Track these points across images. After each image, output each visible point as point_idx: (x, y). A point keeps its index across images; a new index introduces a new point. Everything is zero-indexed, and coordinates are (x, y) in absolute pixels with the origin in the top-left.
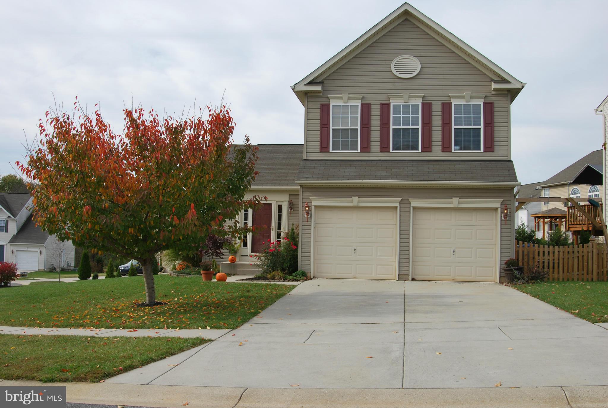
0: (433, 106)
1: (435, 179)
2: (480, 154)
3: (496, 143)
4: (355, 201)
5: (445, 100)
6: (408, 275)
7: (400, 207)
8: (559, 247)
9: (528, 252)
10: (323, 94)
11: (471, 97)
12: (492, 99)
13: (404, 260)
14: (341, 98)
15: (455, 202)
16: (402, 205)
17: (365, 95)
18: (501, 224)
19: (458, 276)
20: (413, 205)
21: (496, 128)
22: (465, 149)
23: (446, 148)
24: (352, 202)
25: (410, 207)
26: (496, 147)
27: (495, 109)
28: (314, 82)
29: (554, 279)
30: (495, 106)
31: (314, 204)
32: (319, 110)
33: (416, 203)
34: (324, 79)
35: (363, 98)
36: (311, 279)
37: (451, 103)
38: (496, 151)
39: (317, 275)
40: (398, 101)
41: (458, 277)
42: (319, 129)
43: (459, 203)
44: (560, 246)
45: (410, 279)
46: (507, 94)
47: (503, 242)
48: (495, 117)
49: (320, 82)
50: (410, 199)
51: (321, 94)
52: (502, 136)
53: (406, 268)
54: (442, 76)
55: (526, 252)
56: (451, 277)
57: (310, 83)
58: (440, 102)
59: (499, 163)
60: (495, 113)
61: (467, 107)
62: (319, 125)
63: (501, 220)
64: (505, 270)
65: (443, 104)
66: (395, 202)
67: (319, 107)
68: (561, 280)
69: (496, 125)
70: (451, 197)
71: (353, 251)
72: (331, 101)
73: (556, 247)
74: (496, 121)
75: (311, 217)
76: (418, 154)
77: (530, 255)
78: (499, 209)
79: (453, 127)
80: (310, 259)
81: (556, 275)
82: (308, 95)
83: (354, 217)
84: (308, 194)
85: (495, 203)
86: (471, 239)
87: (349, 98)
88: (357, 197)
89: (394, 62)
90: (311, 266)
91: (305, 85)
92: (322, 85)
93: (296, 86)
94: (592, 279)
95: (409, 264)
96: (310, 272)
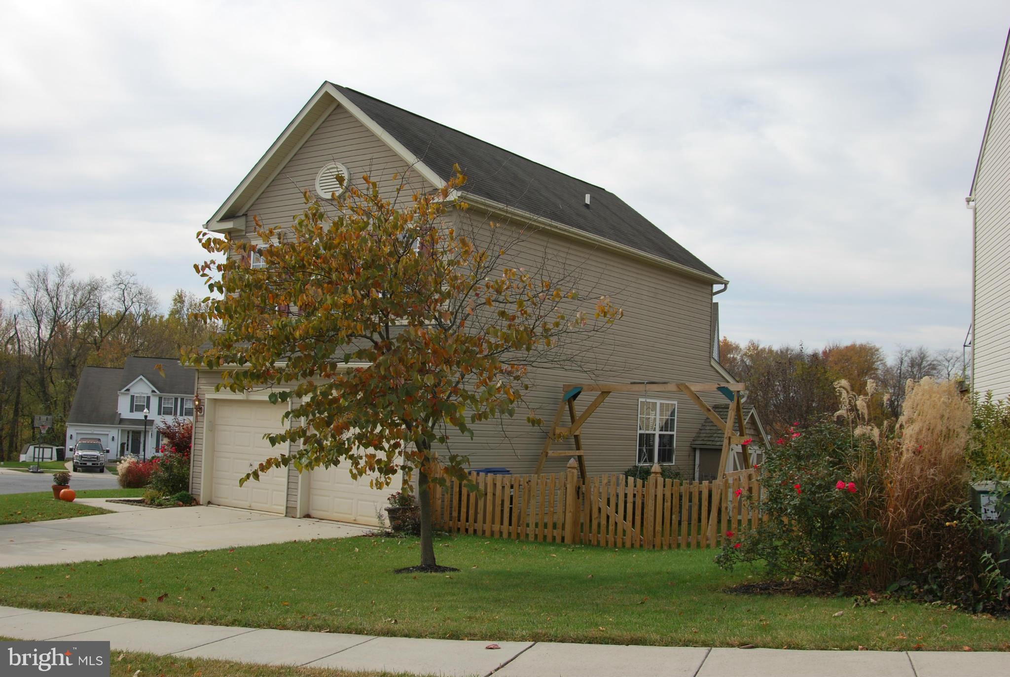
6: (296, 509)
10: (244, 232)
13: (292, 486)
19: (358, 514)
28: (237, 215)
31: (208, 396)
34: (247, 211)
36: (198, 504)
41: (360, 518)
45: (299, 515)
49: (243, 215)
53: (294, 498)
56: (352, 516)
57: (225, 218)
75: (204, 417)
80: (201, 475)
81: (497, 527)
82: (232, 235)
83: (252, 417)
84: (203, 380)
89: (320, 176)
90: (201, 486)
91: (218, 222)
92: (243, 220)
93: (210, 224)
94: (563, 539)
95: (297, 492)
96: (199, 495)
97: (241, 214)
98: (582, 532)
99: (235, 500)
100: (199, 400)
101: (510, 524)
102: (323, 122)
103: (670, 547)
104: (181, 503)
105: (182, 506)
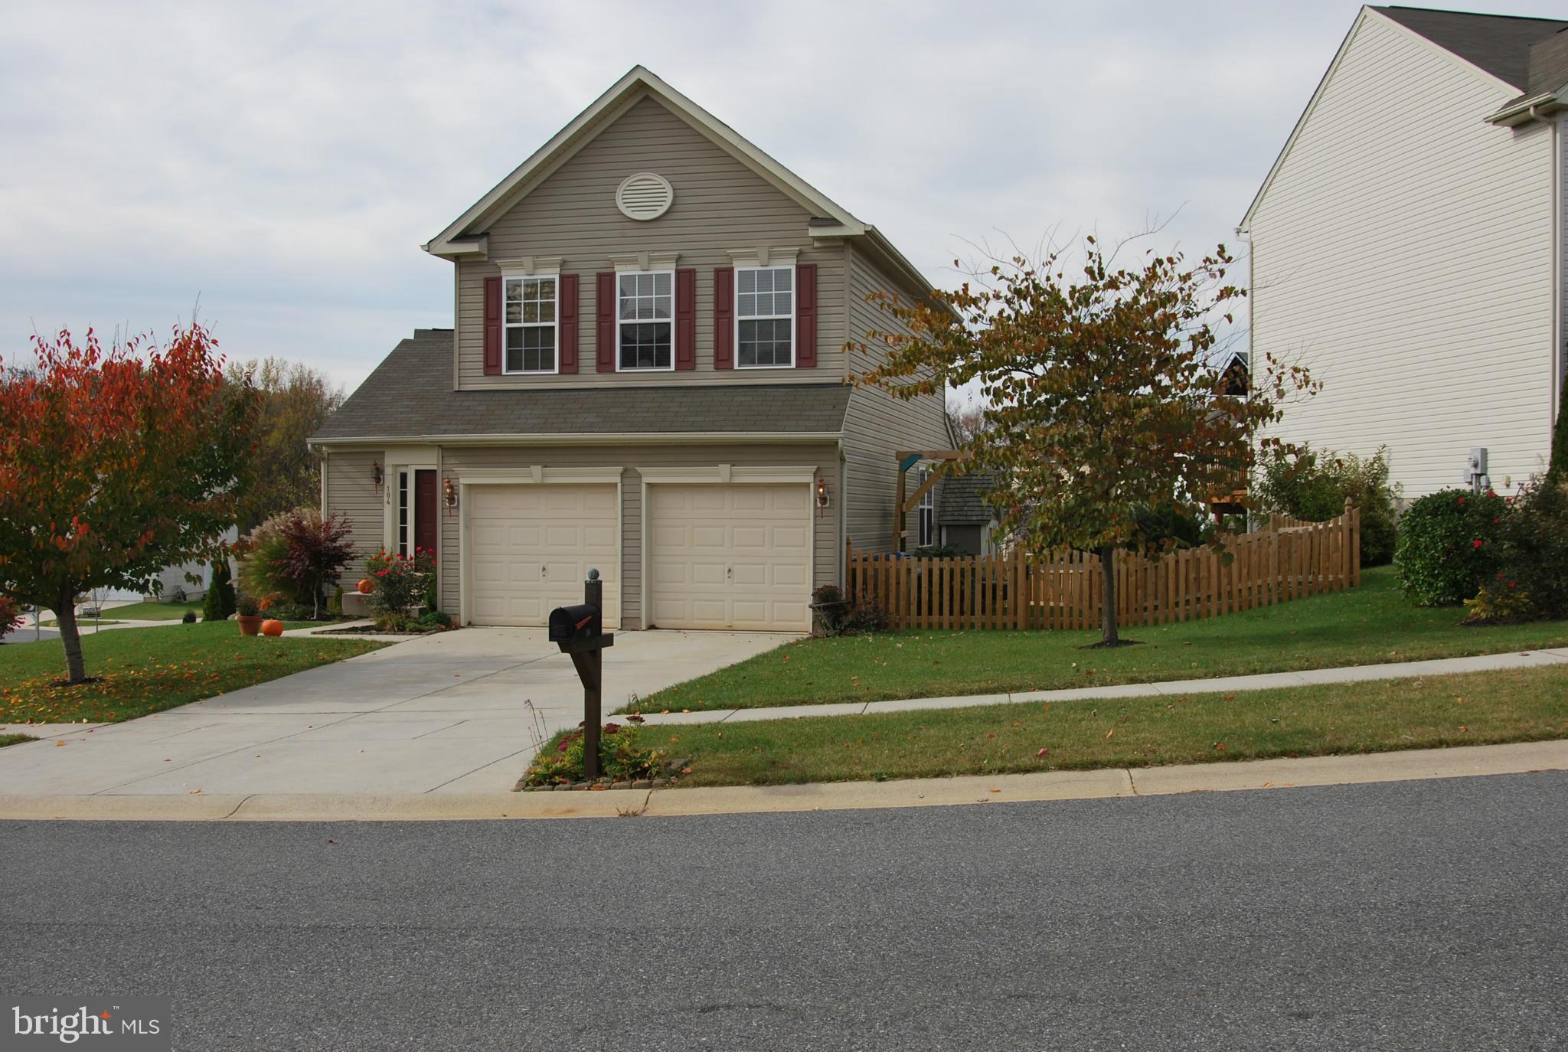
0: (699, 276)
1: (682, 429)
2: (787, 373)
3: (820, 349)
4: (535, 474)
5: (721, 262)
6: (639, 618)
7: (623, 485)
8: (941, 560)
9: (876, 571)
10: (489, 258)
11: (770, 255)
12: (814, 257)
13: (631, 590)
14: (521, 265)
15: (722, 473)
16: (627, 481)
17: (568, 258)
18: (815, 517)
19: (737, 620)
20: (646, 480)
21: (820, 318)
22: (761, 362)
23: (722, 361)
24: (531, 475)
25: (640, 485)
26: (820, 357)
27: (820, 279)
28: (471, 233)
29: (908, 625)
30: (820, 272)
31: (463, 481)
32: (481, 291)
33: (651, 475)
34: (490, 228)
35: (563, 264)
36: (457, 627)
37: (733, 269)
38: (820, 365)
39: (475, 619)
40: (630, 267)
41: (738, 622)
42: (481, 328)
43: (732, 475)
44: (945, 559)
45: (644, 627)
46: (843, 247)
47: (820, 552)
48: (820, 295)
49: (482, 234)
50: (639, 469)
51: (486, 259)
52: (831, 334)
53: (635, 606)
54: (714, 214)
55: (870, 572)
56: (726, 623)
57: (463, 237)
58: (712, 268)
59: (822, 391)
60: (820, 287)
61: (765, 276)
62: (481, 321)
63: (816, 508)
64: (825, 608)
65: (718, 272)
66: (611, 475)
67: (481, 283)
68: (946, 626)
69: (820, 310)
70: (715, 463)
71: (541, 574)
72: (503, 273)
73: (936, 560)
74: (821, 303)
75: (458, 507)
76: (667, 375)
77: (879, 577)
78: (812, 486)
79: (737, 318)
80: (459, 588)
81: (935, 617)
82: (462, 260)
83: (541, 506)
84: (453, 461)
85: (804, 475)
86: (763, 546)
87: (536, 266)
88: (539, 467)
89: (623, 188)
90: (461, 602)
91: (449, 242)
92: (484, 240)
93: (432, 245)
94: (1015, 625)
95: (640, 598)
96: (459, 615)
97: (479, 233)
98: (1032, 616)
99: (515, 616)
100: (451, 487)
101: (951, 613)
102: (622, 117)
103: (1136, 624)
104: (443, 627)
105: (445, 631)
